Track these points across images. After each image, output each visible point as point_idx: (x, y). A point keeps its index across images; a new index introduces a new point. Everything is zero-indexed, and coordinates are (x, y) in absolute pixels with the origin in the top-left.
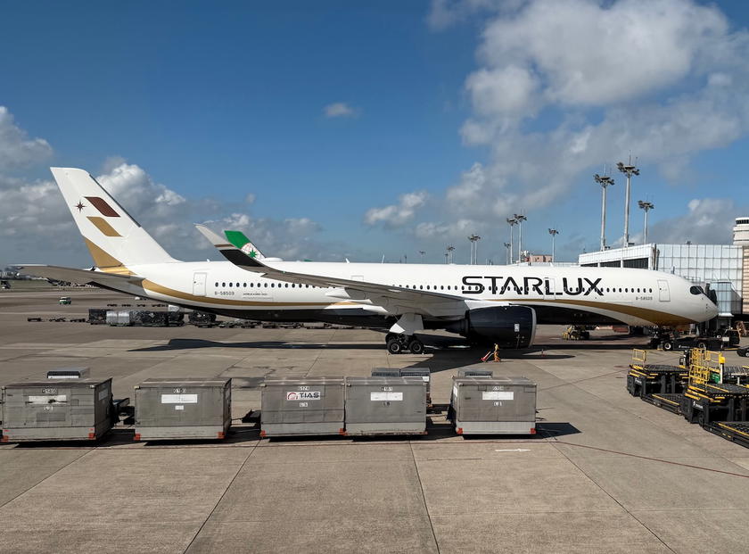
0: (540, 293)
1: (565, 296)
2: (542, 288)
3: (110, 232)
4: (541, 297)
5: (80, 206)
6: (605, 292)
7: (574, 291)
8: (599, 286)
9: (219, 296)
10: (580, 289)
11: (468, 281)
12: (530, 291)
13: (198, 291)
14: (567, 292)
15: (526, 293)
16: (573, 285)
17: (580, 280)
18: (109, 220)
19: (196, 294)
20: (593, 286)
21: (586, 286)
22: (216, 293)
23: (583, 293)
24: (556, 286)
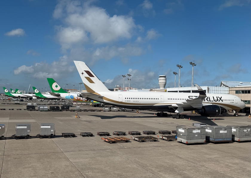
0: (208, 101)
1: (214, 102)
2: (208, 99)
3: (91, 82)
4: (208, 102)
5: (83, 73)
6: (223, 101)
7: (216, 100)
8: (222, 99)
9: (126, 102)
10: (218, 100)
11: (190, 97)
12: (206, 100)
13: (120, 100)
14: (215, 101)
15: (205, 101)
16: (216, 99)
17: (217, 97)
18: (91, 78)
19: (119, 101)
20: (220, 99)
21: (219, 99)
22: (125, 101)
23: (218, 101)
24: (212, 99)
